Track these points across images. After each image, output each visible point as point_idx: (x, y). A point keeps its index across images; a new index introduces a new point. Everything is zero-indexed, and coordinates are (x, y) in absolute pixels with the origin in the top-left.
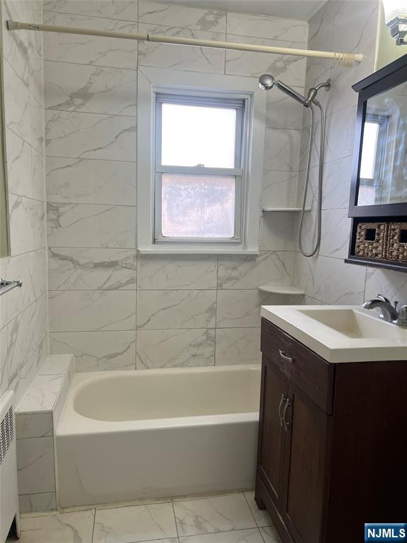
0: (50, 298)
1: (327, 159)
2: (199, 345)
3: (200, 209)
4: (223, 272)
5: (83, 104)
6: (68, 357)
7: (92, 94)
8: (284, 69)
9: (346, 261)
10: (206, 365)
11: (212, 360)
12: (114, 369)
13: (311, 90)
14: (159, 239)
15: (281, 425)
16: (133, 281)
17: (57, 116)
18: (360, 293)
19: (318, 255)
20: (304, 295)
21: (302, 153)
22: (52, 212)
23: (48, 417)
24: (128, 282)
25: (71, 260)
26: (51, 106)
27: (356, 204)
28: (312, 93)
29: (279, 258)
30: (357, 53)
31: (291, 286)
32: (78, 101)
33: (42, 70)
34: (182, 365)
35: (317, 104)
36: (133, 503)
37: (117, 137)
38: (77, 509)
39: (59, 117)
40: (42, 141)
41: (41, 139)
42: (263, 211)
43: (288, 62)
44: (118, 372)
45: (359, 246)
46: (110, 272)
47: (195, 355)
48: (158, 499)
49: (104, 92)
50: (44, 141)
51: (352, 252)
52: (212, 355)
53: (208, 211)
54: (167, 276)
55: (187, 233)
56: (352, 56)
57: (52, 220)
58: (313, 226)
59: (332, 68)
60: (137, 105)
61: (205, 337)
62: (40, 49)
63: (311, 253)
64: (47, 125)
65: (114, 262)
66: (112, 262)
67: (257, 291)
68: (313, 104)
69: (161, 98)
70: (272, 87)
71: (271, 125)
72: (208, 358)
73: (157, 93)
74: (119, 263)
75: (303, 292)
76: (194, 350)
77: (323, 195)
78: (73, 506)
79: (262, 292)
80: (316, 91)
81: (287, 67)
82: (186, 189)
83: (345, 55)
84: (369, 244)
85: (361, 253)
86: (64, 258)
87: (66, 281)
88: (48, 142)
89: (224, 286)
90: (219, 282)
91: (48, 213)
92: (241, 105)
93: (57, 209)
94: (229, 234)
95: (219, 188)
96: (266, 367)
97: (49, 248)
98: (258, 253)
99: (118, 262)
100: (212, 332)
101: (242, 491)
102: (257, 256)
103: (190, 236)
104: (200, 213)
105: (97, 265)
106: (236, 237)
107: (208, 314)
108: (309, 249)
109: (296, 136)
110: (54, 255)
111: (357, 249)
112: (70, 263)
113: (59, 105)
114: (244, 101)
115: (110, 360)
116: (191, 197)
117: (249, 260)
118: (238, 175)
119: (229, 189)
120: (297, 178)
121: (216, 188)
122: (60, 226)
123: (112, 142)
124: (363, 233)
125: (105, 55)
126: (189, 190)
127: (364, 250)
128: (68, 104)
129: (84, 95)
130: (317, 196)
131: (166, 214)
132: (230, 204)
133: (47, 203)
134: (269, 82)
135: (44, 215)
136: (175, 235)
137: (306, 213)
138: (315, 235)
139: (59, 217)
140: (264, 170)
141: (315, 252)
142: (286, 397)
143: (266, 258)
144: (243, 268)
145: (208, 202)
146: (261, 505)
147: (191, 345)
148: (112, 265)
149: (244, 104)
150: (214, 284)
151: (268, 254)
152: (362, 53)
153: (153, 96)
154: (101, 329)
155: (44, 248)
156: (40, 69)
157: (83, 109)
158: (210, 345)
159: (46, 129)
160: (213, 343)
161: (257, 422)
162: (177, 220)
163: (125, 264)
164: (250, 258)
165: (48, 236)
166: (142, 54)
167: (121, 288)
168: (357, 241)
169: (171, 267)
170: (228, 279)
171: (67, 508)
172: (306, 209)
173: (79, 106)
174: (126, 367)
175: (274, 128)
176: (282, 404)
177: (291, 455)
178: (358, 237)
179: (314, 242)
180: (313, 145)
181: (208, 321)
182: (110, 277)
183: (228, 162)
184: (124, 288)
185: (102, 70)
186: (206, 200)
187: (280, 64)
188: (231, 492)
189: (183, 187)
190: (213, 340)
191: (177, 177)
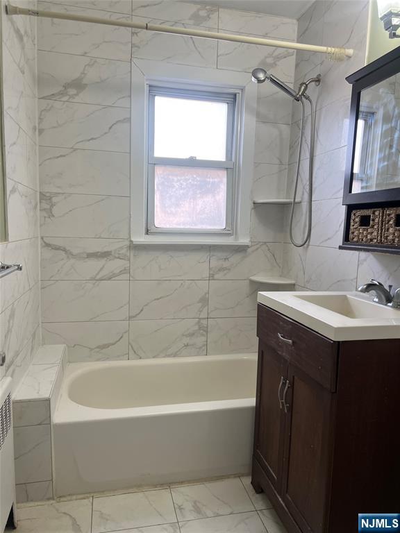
0: (42, 288)
1: (318, 152)
2: (192, 335)
3: (192, 200)
4: (215, 263)
5: (77, 95)
6: (61, 347)
7: (86, 85)
8: (274, 65)
9: (340, 248)
10: (198, 354)
11: (204, 350)
12: (108, 359)
13: (302, 85)
14: (152, 229)
15: (281, 407)
16: (126, 271)
17: (50, 106)
18: (352, 280)
19: (308, 245)
20: (294, 285)
21: (291, 147)
22: (45, 202)
23: (46, 404)
24: (121, 273)
25: (65, 250)
26: (45, 95)
27: (350, 191)
28: (303, 88)
29: (269, 250)
30: (348, 49)
31: (281, 276)
32: (72, 91)
33: (36, 60)
34: (175, 355)
35: (307, 98)
36: (131, 490)
37: (110, 128)
38: (74, 497)
39: (52, 106)
40: (35, 130)
41: (34, 128)
42: (254, 203)
43: (278, 58)
44: (110, 362)
45: (353, 233)
46: (102, 262)
47: (187, 345)
48: (155, 486)
49: (98, 83)
50: (37, 131)
51: (346, 238)
52: (204, 346)
53: (200, 202)
54: (160, 267)
55: (179, 224)
56: (343, 51)
57: (45, 209)
58: (304, 216)
59: (321, 64)
60: (130, 96)
61: (197, 328)
62: (35, 38)
63: (302, 244)
64: (41, 115)
65: (107, 252)
66: (105, 252)
67: (248, 281)
68: (303, 98)
69: (154, 90)
70: (264, 80)
71: (262, 119)
72: (200, 348)
73: (150, 86)
74: (113, 253)
75: (293, 282)
76: (186, 340)
77: (314, 186)
78: (69, 495)
79: (252, 282)
80: (307, 85)
81: (277, 63)
82: (178, 181)
83: (337, 50)
84: (364, 230)
85: (355, 240)
86: (57, 248)
87: (58, 271)
88: (41, 131)
89: (216, 277)
90: (211, 272)
91: (40, 202)
92: (232, 99)
93: (51, 198)
94: (221, 225)
95: (211, 180)
96: (262, 352)
97: (42, 238)
98: (250, 244)
99: (111, 252)
100: (204, 322)
101: (239, 476)
102: (248, 247)
103: (182, 227)
104: (192, 204)
105: (91, 256)
106: (227, 229)
107: (200, 304)
108: (299, 239)
109: (286, 130)
110: (47, 245)
111: (351, 236)
112: (63, 253)
113: (53, 95)
114: (235, 95)
115: (102, 350)
116: (184, 189)
117: (240, 252)
118: (230, 168)
119: (220, 181)
120: (287, 170)
121: (208, 180)
122: (53, 216)
123: (106, 133)
124: (357, 220)
125: (98, 46)
126: (181, 182)
127: (358, 236)
128: (62, 94)
129: (78, 85)
130: (307, 188)
131: (159, 204)
132: (222, 195)
133: (40, 192)
134: (261, 76)
135: (36, 205)
136: (168, 226)
137: (296, 204)
138: (305, 226)
139: (52, 206)
140: (255, 163)
141: (306, 242)
142: (285, 379)
143: (257, 249)
144: (235, 258)
145: (200, 193)
146: (259, 488)
147: (183, 335)
148: (105, 255)
149: (235, 99)
150: (206, 274)
151: (258, 246)
152: (353, 48)
153: (146, 88)
154: (94, 320)
155: (37, 237)
156: (34, 59)
157: (77, 99)
158: (203, 335)
159: (40, 118)
160: (205, 333)
161: (253, 407)
162: (169, 212)
163: (119, 254)
164: (241, 249)
165: (41, 226)
166: (136, 46)
167: (114, 279)
168: (352, 227)
169: (163, 258)
170: (219, 270)
171: (64, 496)
172: (296, 200)
173: (72, 96)
174: (118, 357)
175: (264, 122)
176: (282, 386)
177: (290, 436)
178: (352, 224)
179: (304, 233)
180: (304, 139)
181: (201, 311)
182: (103, 266)
183: (219, 155)
184: (116, 278)
185: (95, 62)
186: (198, 192)
187: (270, 60)
188: (228, 477)
189: (175, 179)
190: (205, 330)
191: (169, 169)
